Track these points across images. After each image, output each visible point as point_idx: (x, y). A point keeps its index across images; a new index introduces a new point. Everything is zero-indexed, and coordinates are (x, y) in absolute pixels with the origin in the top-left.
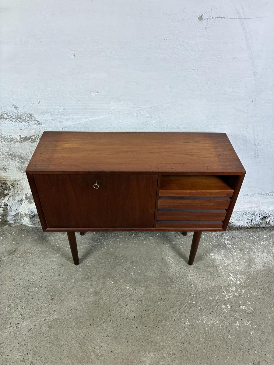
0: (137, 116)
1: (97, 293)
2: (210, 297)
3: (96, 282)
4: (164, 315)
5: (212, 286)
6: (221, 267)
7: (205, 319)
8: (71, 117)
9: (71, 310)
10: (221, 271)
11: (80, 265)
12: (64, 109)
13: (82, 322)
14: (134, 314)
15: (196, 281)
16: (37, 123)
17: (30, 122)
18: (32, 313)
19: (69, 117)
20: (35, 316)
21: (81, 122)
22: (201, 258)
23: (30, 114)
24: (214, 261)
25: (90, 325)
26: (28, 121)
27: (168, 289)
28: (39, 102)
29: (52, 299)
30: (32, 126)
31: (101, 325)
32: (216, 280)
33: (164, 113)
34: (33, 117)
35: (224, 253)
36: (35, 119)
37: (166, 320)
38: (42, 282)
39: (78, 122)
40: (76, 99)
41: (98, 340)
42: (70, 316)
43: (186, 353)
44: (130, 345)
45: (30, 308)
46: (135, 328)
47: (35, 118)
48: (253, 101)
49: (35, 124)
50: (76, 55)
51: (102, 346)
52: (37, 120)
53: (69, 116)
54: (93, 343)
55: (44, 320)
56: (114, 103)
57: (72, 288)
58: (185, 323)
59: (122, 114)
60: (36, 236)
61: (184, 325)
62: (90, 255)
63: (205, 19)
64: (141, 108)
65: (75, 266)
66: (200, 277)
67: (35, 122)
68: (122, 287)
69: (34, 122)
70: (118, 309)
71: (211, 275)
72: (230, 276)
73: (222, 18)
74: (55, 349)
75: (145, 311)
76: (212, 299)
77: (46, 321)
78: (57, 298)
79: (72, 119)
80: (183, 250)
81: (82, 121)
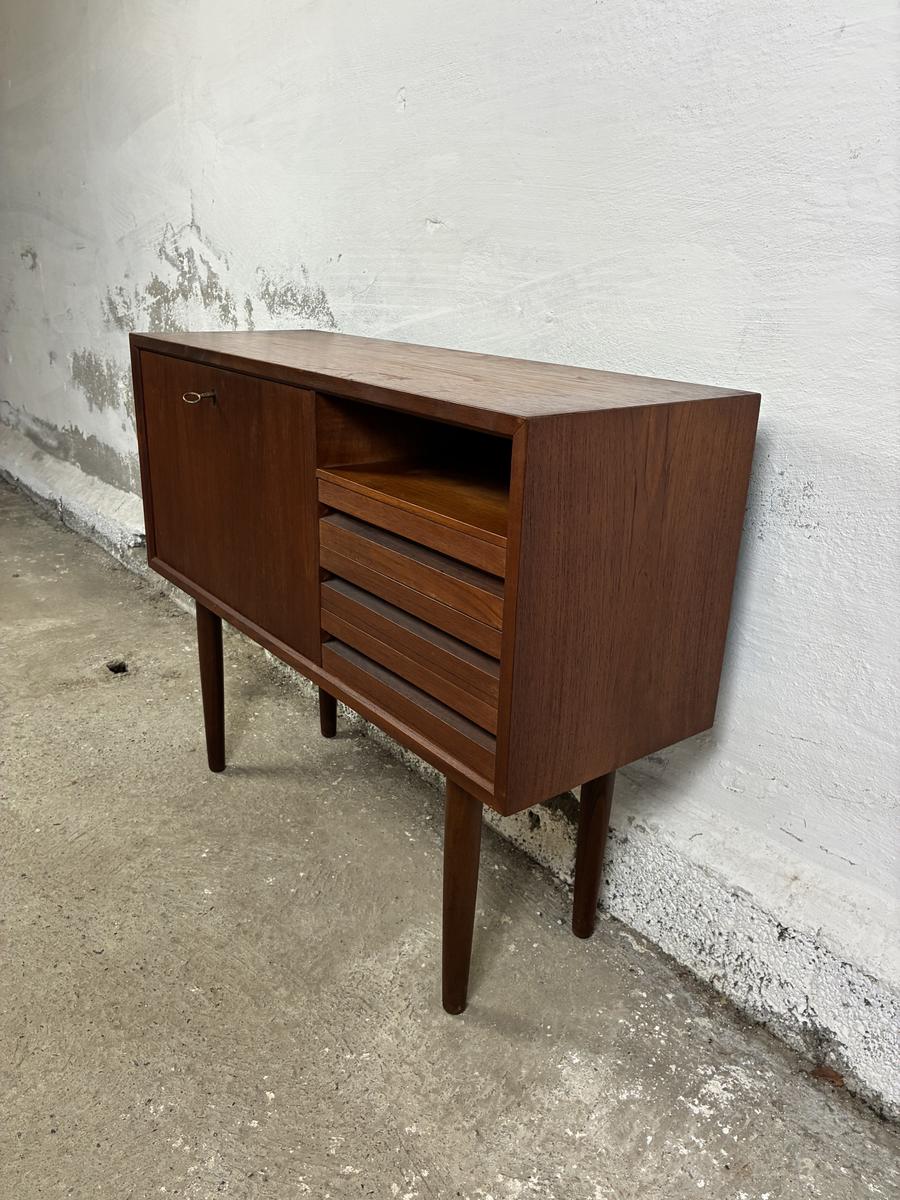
1: (142, 843)
2: (337, 1140)
3: (183, 825)
4: (152, 1025)
5: (401, 1127)
6: (542, 1119)
7: (211, 1164)
8: (385, 306)
9: (58, 824)
10: (514, 1129)
12: (376, 279)
14: (111, 945)
15: (380, 1061)
16: (331, 322)
17: (321, 315)
19: (381, 305)
21: (400, 326)
22: (518, 1030)
23: (323, 294)
24: (552, 1080)
26: (318, 312)
27: (276, 988)
28: (340, 256)
29: (74, 783)
31: (34, 894)
32: (450, 1128)
34: (326, 301)
35: (631, 1100)
36: (329, 308)
37: (130, 1038)
38: (118, 746)
39: (395, 327)
40: (399, 247)
42: (38, 830)
43: (17, 1155)
46: (57, 970)
47: (329, 305)
49: (327, 324)
52: (331, 313)
53: (382, 302)
56: (472, 262)
57: (132, 796)
58: (150, 1101)
61: (139, 1102)
66: (411, 1064)
68: (200, 880)
69: (326, 318)
70: (111, 903)
71: (459, 1099)
72: (526, 1178)
75: (138, 967)
76: (333, 1152)
78: (83, 788)
79: (387, 314)
80: (499, 961)
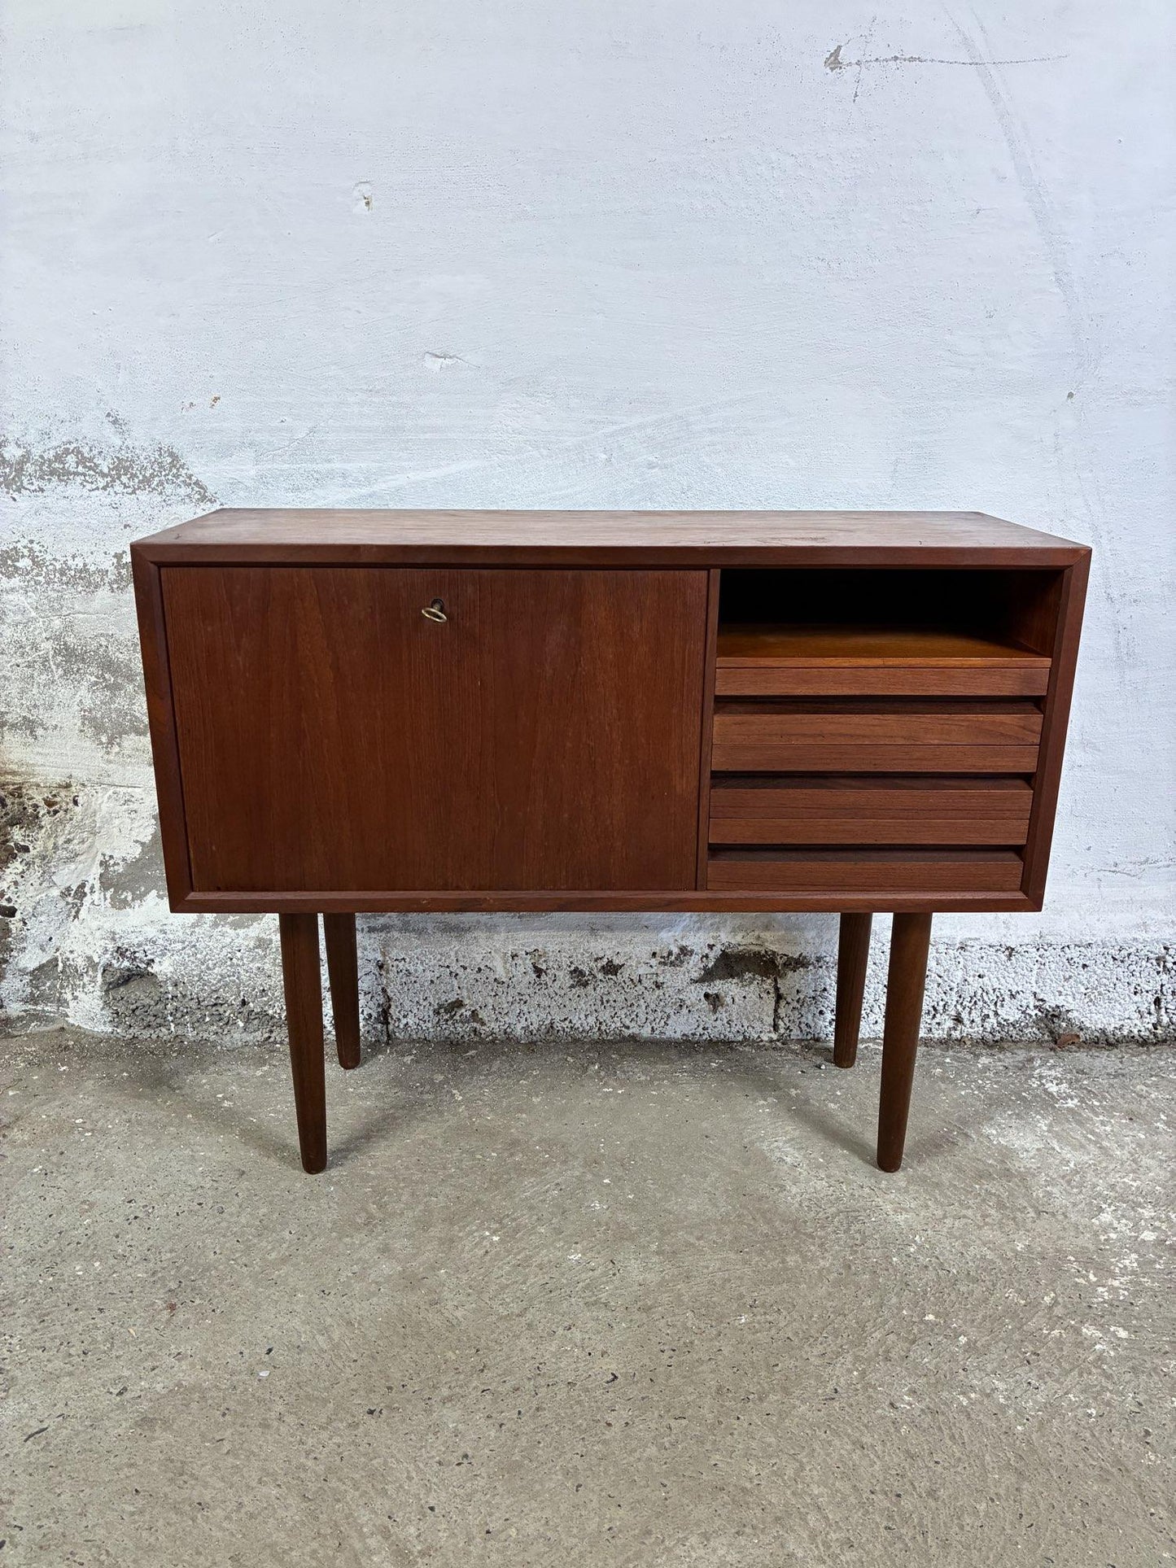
0: (609, 460)
1: (411, 1282)
2: (1011, 1293)
3: (409, 1236)
4: (777, 1369)
5: (1014, 1250)
6: (1047, 1175)
7: (1001, 1386)
8: (337, 465)
9: (270, 1350)
10: (1049, 1194)
11: (333, 1173)
12: (312, 431)
13: (325, 1401)
14: (610, 1365)
15: (929, 1232)
16: (197, 496)
17: (169, 488)
18: (58, 1364)
19: (328, 466)
20: (70, 1374)
21: (376, 488)
22: (938, 1146)
23: (171, 454)
24: (1006, 1154)
25: (371, 1412)
26: (161, 483)
27: (783, 1261)
28: (216, 399)
29: (172, 1307)
30: (173, 509)
31: (428, 1411)
32: (1029, 1226)
33: (719, 447)
34: (182, 466)
35: (1050, 1126)
36: (190, 477)
37: (786, 1392)
38: (130, 1236)
39: (364, 491)
40: (365, 387)
41: (410, 1478)
42: (264, 1374)
43: (919, 1538)
44: (595, 1504)
45: (48, 1345)
46: (617, 1427)
47: (190, 472)
48: (1071, 395)
49: (187, 501)
50: (373, 203)
51: (432, 1509)
52: (197, 483)
53: (329, 461)
54: (384, 1492)
55: (120, 1394)
56: (515, 405)
57: (284, 1260)
58: (892, 1404)
59: (545, 452)
60: (123, 1071)
61: (892, 1414)
62: (382, 1137)
63: (850, 64)
64: (623, 426)
65: (305, 1175)
66: (945, 1217)
67: (189, 490)
68: (544, 1256)
69: (183, 491)
70: (522, 1342)
71: (1001, 1205)
72: (1101, 1210)
73: (912, 59)
74: (161, 1523)
75: (669, 1353)
76: (1023, 1302)
77: (127, 1396)
78: (198, 1302)
79: (344, 476)
80: (842, 1117)
81: (384, 486)
